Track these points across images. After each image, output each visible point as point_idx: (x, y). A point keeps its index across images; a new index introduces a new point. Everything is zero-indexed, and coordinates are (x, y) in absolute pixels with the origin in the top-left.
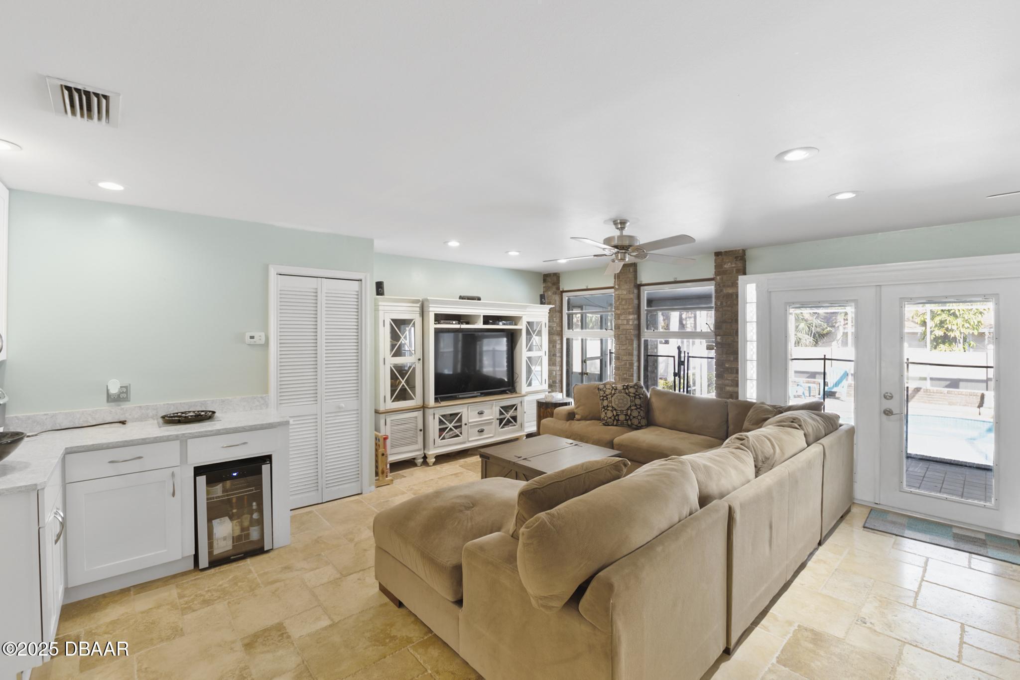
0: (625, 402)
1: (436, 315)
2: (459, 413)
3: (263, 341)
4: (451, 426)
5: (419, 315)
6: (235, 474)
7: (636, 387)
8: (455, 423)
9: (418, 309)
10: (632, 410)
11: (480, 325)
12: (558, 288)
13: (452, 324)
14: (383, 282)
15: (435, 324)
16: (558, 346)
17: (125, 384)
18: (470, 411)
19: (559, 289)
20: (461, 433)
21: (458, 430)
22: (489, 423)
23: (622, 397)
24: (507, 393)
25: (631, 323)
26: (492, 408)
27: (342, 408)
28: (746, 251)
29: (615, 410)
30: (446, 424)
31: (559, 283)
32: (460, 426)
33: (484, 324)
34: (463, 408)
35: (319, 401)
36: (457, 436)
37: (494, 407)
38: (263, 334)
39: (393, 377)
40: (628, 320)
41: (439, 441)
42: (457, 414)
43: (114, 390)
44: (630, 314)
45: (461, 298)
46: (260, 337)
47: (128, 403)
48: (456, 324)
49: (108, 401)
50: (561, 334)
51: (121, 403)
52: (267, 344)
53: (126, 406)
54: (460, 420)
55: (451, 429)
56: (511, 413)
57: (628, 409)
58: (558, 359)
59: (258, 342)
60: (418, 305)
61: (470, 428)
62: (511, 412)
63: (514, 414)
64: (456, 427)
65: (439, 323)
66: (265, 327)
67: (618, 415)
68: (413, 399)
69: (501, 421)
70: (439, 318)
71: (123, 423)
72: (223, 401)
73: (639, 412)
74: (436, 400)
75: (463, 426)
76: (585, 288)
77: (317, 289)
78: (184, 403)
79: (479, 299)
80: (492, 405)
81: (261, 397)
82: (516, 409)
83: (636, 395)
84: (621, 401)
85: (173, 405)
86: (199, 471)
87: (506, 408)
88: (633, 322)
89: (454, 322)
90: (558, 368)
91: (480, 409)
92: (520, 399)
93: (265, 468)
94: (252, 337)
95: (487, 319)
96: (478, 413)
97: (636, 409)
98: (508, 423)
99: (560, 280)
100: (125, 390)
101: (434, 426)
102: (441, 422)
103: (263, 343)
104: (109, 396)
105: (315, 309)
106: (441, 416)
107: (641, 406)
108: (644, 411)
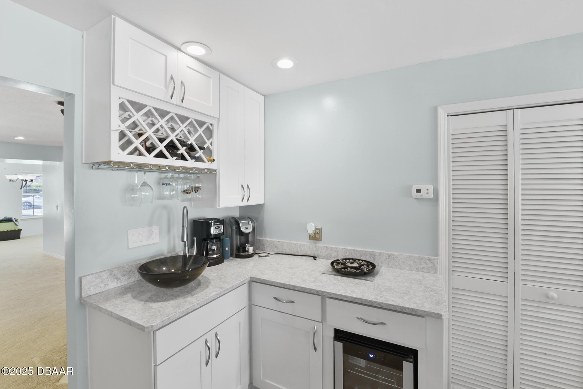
3: (431, 196)
6: (371, 356)
17: (319, 226)
27: (552, 298)
38: (431, 188)
43: (310, 231)
46: (428, 191)
47: (320, 242)
49: (309, 238)
51: (317, 242)
52: (436, 199)
53: (319, 244)
59: (426, 196)
66: (435, 180)
71: (315, 258)
72: (389, 256)
77: (506, 125)
78: (357, 251)
81: (429, 260)
85: (349, 250)
86: (339, 335)
93: (408, 364)
94: (419, 191)
100: (318, 232)
103: (432, 198)
104: (310, 236)
105: (504, 153)
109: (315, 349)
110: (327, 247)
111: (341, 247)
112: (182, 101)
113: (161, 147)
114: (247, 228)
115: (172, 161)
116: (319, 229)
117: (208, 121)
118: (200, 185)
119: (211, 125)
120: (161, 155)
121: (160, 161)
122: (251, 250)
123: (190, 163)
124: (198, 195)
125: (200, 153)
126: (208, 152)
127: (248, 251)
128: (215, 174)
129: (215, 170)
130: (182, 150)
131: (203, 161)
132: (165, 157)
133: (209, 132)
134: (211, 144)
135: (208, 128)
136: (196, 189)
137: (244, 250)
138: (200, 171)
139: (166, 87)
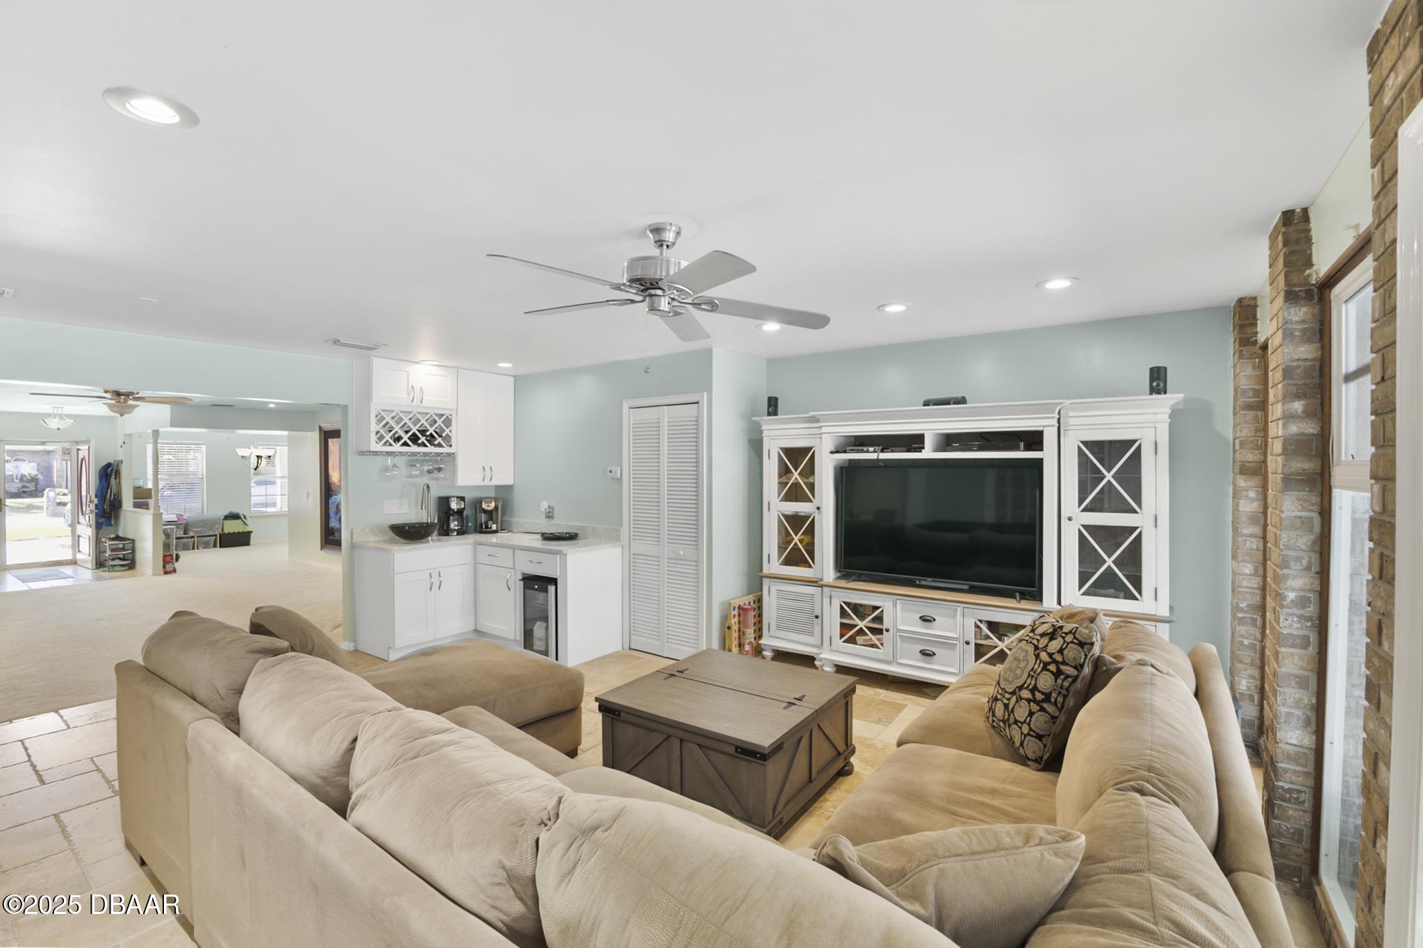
2: (878, 608)
3: (619, 476)
4: (861, 624)
6: (537, 587)
8: (869, 622)
11: (928, 453)
12: (1249, 340)
13: (868, 451)
14: (778, 397)
15: (835, 453)
18: (902, 610)
19: (1255, 343)
20: (882, 644)
21: (877, 636)
22: (948, 644)
24: (1010, 599)
26: (954, 617)
27: (682, 555)
30: (852, 619)
31: (1254, 324)
32: (880, 631)
33: (933, 451)
34: (884, 601)
35: (661, 540)
36: (873, 646)
37: (961, 616)
38: (618, 468)
39: (782, 530)
41: (839, 643)
42: (876, 608)
43: (543, 507)
45: (926, 404)
46: (616, 471)
47: (553, 520)
48: (875, 451)
50: (1259, 472)
51: (550, 520)
52: (621, 478)
53: (553, 522)
54: (879, 619)
55: (861, 632)
57: (1015, 692)
59: (614, 477)
60: (819, 424)
61: (902, 641)
62: (1011, 640)
64: (873, 631)
65: (842, 452)
66: (620, 460)
68: (810, 568)
69: (979, 649)
73: (1031, 714)
74: (836, 576)
75: (884, 632)
79: (962, 401)
80: (963, 611)
81: (617, 530)
83: (1054, 662)
87: (998, 628)
89: (871, 449)
91: (928, 611)
93: (552, 588)
94: (613, 471)
95: (949, 441)
96: (920, 618)
97: (1029, 701)
99: (1258, 316)
100: (551, 510)
101: (830, 616)
102: (843, 613)
105: (659, 441)
106: (844, 603)
107: (1047, 697)
108: (1054, 718)
109: (509, 589)
110: (555, 524)
111: (564, 523)
112: (421, 402)
113: (406, 438)
114: (488, 506)
115: (414, 448)
116: (553, 508)
117: (447, 413)
118: (443, 466)
119: (451, 415)
120: (405, 444)
121: (405, 449)
122: (494, 527)
123: (430, 449)
124: (441, 475)
125: (439, 440)
126: (448, 439)
127: (491, 528)
128: (454, 457)
129: (454, 454)
130: (423, 439)
131: (443, 447)
132: (409, 445)
133: (448, 422)
134: (450, 431)
135: (447, 417)
136: (439, 470)
137: (487, 527)
138: (438, 454)
139: (409, 394)
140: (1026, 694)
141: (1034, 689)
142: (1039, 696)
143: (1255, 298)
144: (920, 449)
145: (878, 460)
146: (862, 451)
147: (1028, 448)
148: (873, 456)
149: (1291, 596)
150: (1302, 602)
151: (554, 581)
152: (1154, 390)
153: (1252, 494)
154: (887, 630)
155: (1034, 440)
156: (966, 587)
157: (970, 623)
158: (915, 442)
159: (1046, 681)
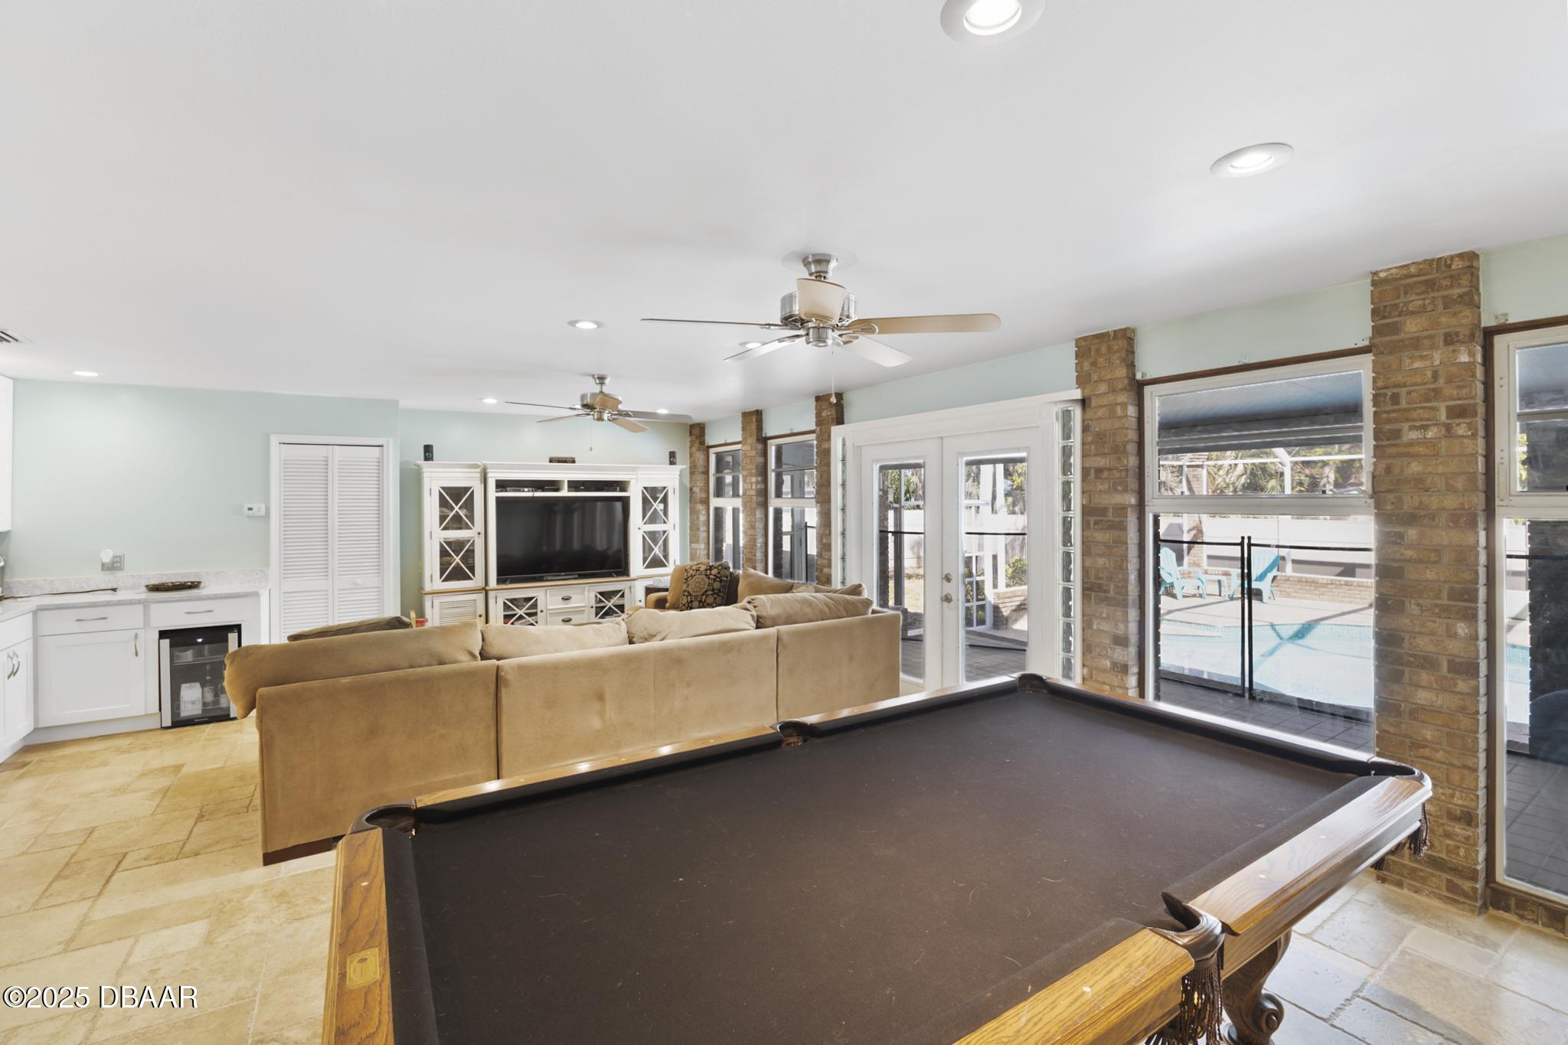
0: (702, 586)
1: (497, 481)
2: (533, 598)
3: (263, 512)
4: (520, 612)
5: (479, 482)
6: (200, 640)
7: (720, 568)
8: (527, 609)
9: (478, 475)
10: (707, 596)
11: (565, 493)
12: (702, 443)
13: (524, 491)
14: (432, 446)
15: (497, 492)
16: (702, 518)
17: (119, 553)
18: (550, 596)
19: (704, 444)
20: (537, 622)
21: (534, 618)
22: (579, 611)
23: (700, 580)
24: (613, 577)
25: (754, 487)
26: (583, 593)
27: (358, 584)
28: (845, 397)
29: (691, 595)
30: (513, 610)
31: (704, 436)
32: (535, 614)
33: (569, 491)
34: (539, 592)
35: (330, 573)
37: (586, 592)
38: (263, 506)
39: (443, 553)
40: (751, 484)
42: (530, 599)
43: (107, 557)
44: (752, 475)
45: (551, 461)
46: (259, 508)
47: (121, 571)
48: (529, 491)
49: (103, 569)
50: (706, 502)
51: (116, 572)
52: (267, 516)
53: (119, 574)
54: (535, 606)
55: (521, 617)
56: (615, 600)
57: (703, 595)
58: (703, 535)
59: (257, 514)
60: (478, 470)
61: (550, 617)
63: (620, 602)
64: (529, 615)
65: (502, 491)
66: (266, 499)
67: (691, 601)
68: (472, 579)
69: (598, 610)
70: (501, 485)
71: (114, 590)
72: (219, 573)
73: (715, 599)
74: (499, 582)
75: (539, 613)
76: (723, 442)
77: (327, 457)
78: (178, 573)
79: (574, 462)
80: (584, 589)
81: (261, 570)
82: (623, 596)
83: (718, 577)
84: (698, 585)
85: (167, 574)
86: (163, 634)
87: (608, 595)
88: (756, 486)
89: (526, 489)
90: (703, 546)
91: (566, 594)
92: (628, 584)
93: (232, 637)
94: (250, 509)
95: (575, 485)
96: (563, 599)
98: (609, 613)
99: (706, 432)
100: (118, 559)
101: (497, 612)
102: (506, 607)
103: (264, 514)
104: (103, 565)
105: (325, 478)
106: (507, 600)
107: (719, 591)
108: (723, 597)
109: (137, 654)
110: (132, 576)
116: (120, 557)
140: (710, 593)
141: (713, 590)
142: (716, 591)
143: (704, 424)
144: (557, 490)
145: (533, 497)
146: (520, 491)
147: (621, 491)
148: (530, 494)
149: (759, 545)
150: (761, 546)
151: (237, 628)
152: (672, 463)
153: (704, 512)
154: (542, 611)
155: (622, 485)
156: (577, 576)
157: (593, 595)
158: (554, 485)
159: (717, 585)
